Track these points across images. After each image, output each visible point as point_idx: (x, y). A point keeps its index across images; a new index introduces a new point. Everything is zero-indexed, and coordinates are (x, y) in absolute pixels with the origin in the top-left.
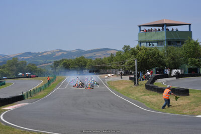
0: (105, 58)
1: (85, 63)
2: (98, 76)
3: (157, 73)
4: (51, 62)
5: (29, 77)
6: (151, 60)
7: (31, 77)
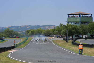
0: (51, 29)
1: (42, 31)
2: (48, 38)
3: (76, 37)
4: (24, 31)
5: (16, 37)
6: (74, 30)
7: (16, 38)
